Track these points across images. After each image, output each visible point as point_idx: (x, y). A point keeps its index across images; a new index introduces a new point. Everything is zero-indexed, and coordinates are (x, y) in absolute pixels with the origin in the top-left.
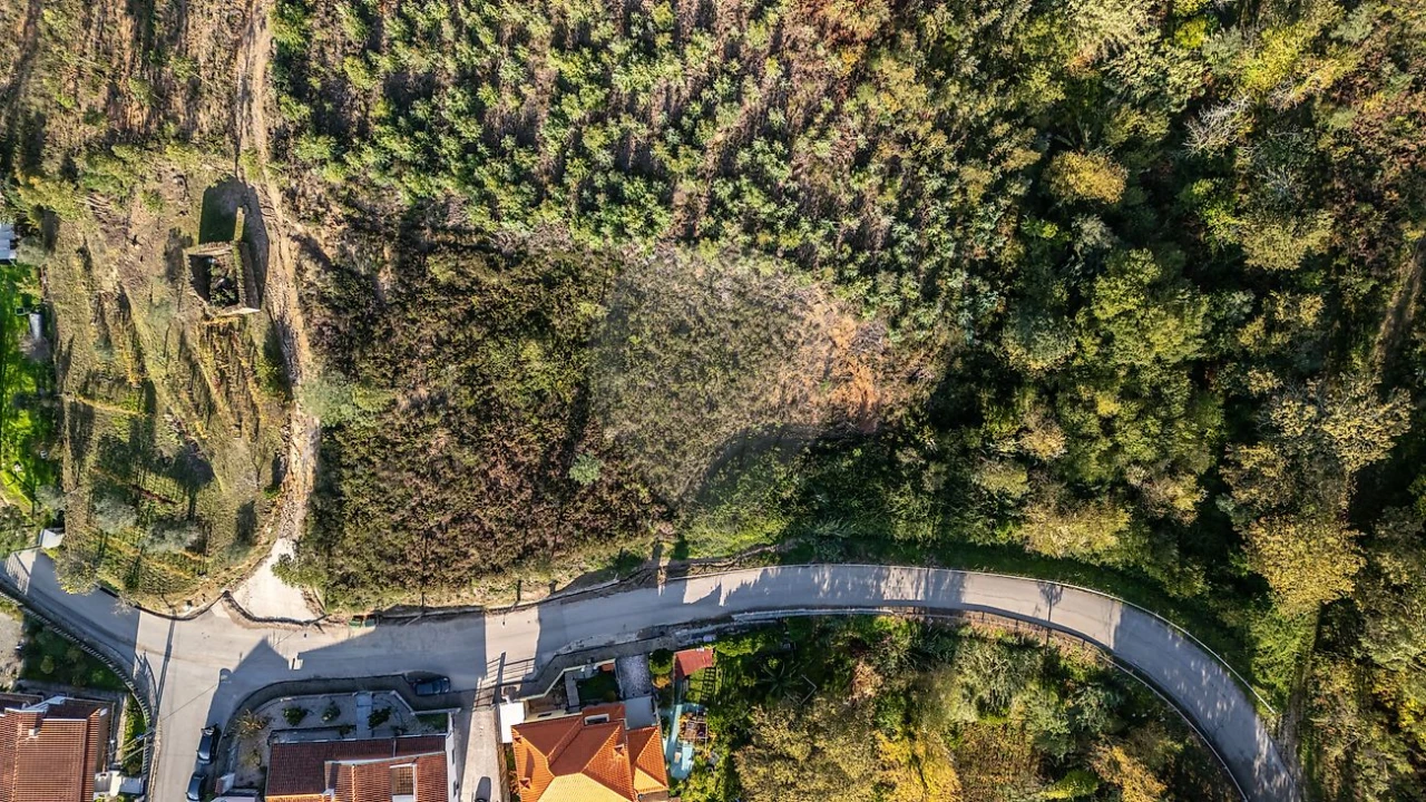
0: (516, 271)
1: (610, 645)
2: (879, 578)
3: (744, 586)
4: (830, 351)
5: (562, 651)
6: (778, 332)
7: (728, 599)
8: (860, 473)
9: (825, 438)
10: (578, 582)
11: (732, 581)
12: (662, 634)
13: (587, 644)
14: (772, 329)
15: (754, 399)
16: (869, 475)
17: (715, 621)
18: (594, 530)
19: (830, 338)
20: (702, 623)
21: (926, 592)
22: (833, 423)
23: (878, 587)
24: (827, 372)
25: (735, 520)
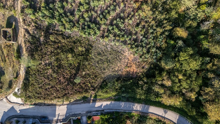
0: (68, 40)
1: (80, 114)
2: (133, 105)
3: (107, 105)
4: (128, 61)
5: (71, 114)
7: (104, 107)
8: (131, 85)
9: (125, 77)
10: (75, 101)
11: (105, 103)
12: (90, 112)
13: (76, 113)
15: (113, 69)
16: (133, 86)
17: (101, 111)
18: (79, 91)
19: (128, 59)
20: (98, 111)
21: (142, 109)
22: (127, 75)
23: (133, 107)
24: (127, 65)
25: (106, 92)
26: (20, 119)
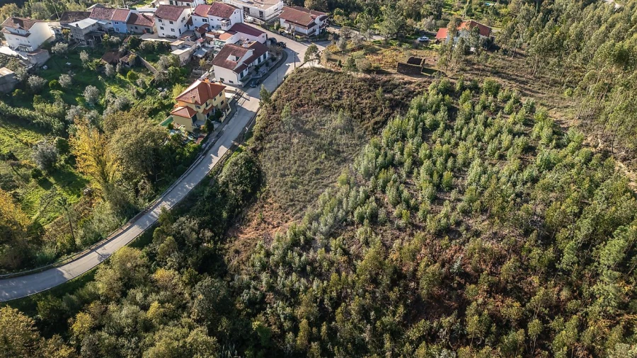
1: (227, 123)
2: (172, 203)
3: (211, 163)
4: (273, 225)
5: (237, 113)
6: (294, 204)
7: (211, 157)
8: (217, 216)
9: (240, 213)
10: (255, 122)
11: (215, 160)
12: (217, 136)
13: (233, 119)
14: (296, 203)
15: (274, 192)
16: (212, 219)
17: (207, 151)
18: (267, 127)
19: (278, 227)
20: (210, 147)
21: (152, 216)
22: (243, 219)
23: (169, 201)
24: (265, 222)
25: (236, 164)
26: (274, 63)
